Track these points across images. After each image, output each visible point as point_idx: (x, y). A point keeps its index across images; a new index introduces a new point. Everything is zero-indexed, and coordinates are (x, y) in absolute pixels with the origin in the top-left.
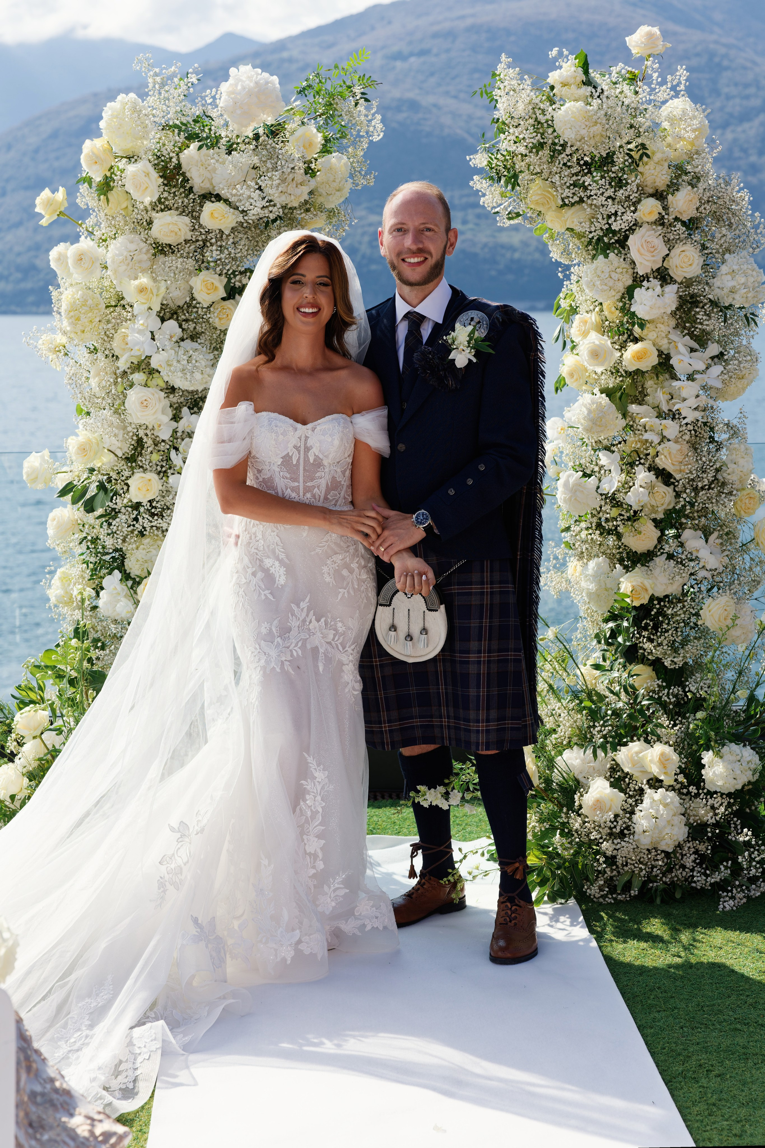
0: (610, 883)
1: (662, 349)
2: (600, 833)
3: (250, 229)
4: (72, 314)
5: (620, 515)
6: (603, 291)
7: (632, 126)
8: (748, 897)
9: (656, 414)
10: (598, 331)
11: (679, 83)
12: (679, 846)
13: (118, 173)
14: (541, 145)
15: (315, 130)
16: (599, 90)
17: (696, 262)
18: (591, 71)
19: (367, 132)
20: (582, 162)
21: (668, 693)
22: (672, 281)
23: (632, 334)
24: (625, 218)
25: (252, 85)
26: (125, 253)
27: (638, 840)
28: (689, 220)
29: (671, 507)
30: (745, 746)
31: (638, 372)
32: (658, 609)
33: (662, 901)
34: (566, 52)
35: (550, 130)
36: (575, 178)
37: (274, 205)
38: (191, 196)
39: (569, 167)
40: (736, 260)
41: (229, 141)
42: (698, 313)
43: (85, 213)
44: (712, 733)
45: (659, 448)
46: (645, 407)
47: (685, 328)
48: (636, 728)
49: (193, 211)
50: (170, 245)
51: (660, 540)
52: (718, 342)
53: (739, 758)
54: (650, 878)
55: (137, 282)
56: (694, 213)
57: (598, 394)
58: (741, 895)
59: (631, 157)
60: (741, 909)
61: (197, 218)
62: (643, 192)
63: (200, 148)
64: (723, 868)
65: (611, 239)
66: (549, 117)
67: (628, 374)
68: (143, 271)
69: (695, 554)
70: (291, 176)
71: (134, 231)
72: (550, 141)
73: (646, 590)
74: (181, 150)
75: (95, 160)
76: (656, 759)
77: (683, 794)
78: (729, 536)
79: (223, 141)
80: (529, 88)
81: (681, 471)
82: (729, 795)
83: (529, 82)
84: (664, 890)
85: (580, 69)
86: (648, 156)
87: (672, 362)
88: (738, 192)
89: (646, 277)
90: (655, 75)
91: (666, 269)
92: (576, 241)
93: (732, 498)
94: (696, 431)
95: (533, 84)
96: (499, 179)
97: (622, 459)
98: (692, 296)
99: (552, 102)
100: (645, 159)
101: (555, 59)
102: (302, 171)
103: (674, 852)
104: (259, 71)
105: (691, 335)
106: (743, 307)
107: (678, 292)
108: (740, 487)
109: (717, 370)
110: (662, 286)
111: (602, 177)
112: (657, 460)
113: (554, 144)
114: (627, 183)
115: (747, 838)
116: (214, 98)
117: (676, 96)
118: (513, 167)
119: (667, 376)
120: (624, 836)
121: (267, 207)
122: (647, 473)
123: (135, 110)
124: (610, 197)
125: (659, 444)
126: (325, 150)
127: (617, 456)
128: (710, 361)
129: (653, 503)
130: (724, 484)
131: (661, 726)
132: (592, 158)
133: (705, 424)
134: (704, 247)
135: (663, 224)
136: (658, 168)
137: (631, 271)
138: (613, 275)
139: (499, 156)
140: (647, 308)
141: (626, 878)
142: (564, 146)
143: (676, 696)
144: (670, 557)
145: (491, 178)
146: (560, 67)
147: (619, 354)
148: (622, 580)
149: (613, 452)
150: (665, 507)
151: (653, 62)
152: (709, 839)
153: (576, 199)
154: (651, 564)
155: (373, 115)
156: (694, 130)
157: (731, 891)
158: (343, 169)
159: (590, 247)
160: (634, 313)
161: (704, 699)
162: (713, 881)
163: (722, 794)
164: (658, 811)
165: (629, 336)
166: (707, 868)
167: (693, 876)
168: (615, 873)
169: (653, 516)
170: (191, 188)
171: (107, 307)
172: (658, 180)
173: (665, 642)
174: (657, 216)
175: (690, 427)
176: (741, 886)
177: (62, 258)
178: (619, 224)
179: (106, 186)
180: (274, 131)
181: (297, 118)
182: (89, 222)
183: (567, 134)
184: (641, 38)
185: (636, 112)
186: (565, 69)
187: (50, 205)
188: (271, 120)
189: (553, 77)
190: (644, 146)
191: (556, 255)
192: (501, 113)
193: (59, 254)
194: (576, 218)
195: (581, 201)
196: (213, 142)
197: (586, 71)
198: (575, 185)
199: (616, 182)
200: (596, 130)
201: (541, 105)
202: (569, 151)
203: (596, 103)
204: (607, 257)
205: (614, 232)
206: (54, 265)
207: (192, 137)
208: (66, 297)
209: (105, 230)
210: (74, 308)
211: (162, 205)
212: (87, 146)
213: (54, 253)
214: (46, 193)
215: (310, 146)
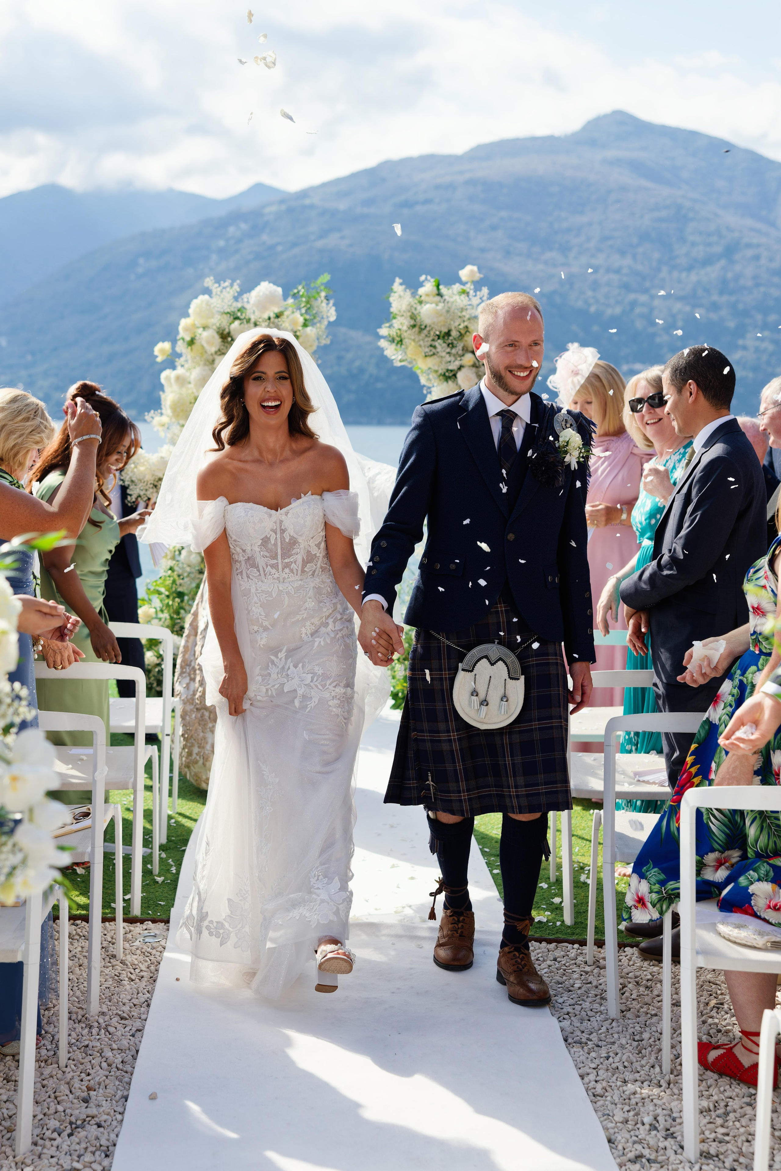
4: (173, 407)
7: (461, 317)
11: (483, 296)
13: (198, 336)
14: (414, 326)
15: (300, 315)
16: (444, 298)
18: (441, 287)
19: (327, 316)
20: (435, 335)
24: (456, 363)
25: (267, 292)
26: (200, 376)
34: (429, 277)
35: (419, 318)
36: (431, 342)
39: (428, 337)
43: (180, 356)
59: (460, 332)
62: (465, 350)
63: (241, 324)
65: (449, 374)
66: (417, 311)
71: (205, 365)
72: (419, 324)
74: (230, 324)
75: (186, 329)
79: (252, 321)
80: (409, 296)
83: (409, 293)
85: (435, 288)
90: (472, 292)
92: (434, 374)
95: (411, 294)
96: (394, 342)
99: (420, 304)
100: (468, 333)
101: (423, 282)
104: (271, 285)
111: (445, 342)
113: (421, 325)
114: (457, 346)
116: (248, 299)
118: (401, 336)
123: (208, 304)
124: (448, 353)
126: (305, 325)
132: (440, 332)
135: (477, 367)
139: (394, 330)
142: (426, 327)
145: (390, 341)
146: (425, 286)
151: (472, 284)
153: (431, 353)
155: (330, 307)
158: (313, 335)
159: (440, 378)
174: (471, 362)
177: (168, 378)
178: (453, 366)
179: (191, 342)
180: (278, 316)
181: (290, 309)
182: (182, 359)
183: (427, 321)
184: (467, 272)
185: (462, 310)
186: (428, 287)
187: (162, 351)
188: (277, 310)
189: (421, 291)
190: (467, 327)
191: (423, 381)
192: (394, 309)
193: (166, 375)
194: (431, 362)
195: (434, 354)
196: (248, 321)
197: (438, 289)
198: (431, 346)
199: (451, 345)
200: (442, 318)
201: (415, 306)
202: (428, 329)
203: (441, 305)
204: (447, 382)
205: (451, 371)
206: (163, 381)
207: (237, 319)
208: (168, 396)
209: (190, 364)
210: (174, 403)
211: (220, 352)
212: (183, 321)
213: (163, 375)
214: (160, 345)
215: (296, 323)
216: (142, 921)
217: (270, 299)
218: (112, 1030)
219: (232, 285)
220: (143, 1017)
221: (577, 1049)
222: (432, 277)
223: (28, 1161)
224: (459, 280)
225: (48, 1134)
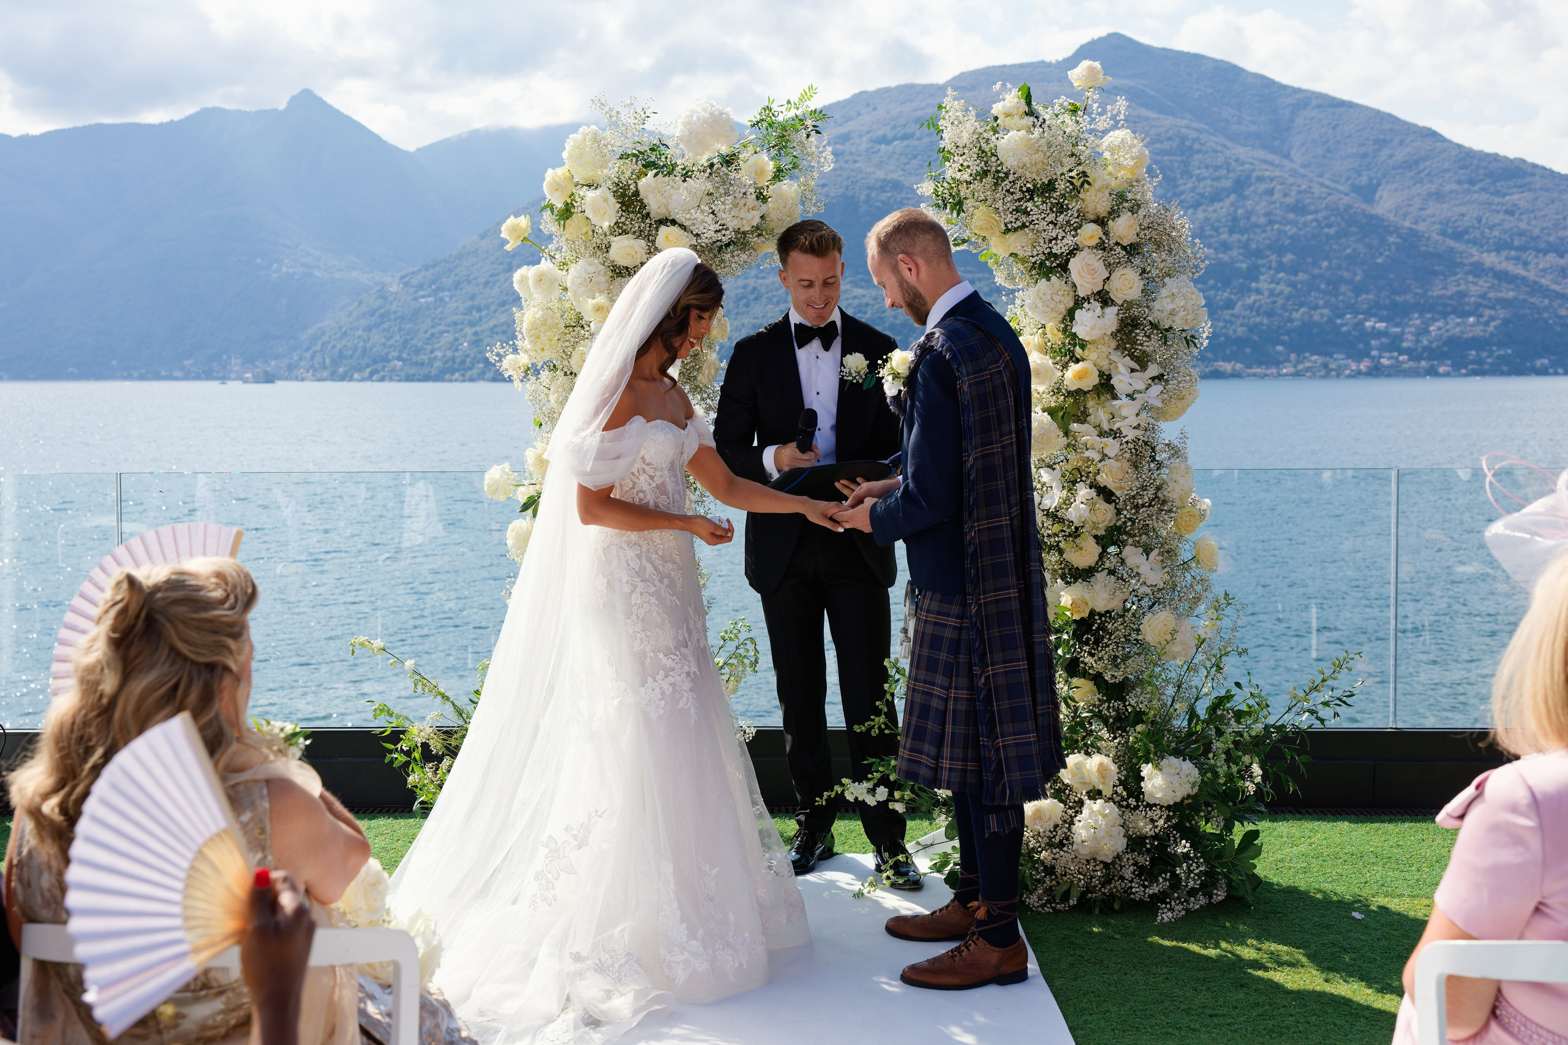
0: (1049, 891)
1: (1103, 369)
2: (1038, 842)
3: (703, 252)
4: (532, 332)
5: (1062, 531)
6: (1044, 312)
7: (1073, 155)
8: (1187, 910)
9: (1096, 433)
10: (1042, 352)
11: (1119, 113)
12: (1118, 857)
13: (579, 200)
14: (985, 173)
15: (767, 159)
16: (1041, 120)
17: (1136, 285)
18: (1034, 103)
19: (819, 162)
20: (1024, 189)
21: (1109, 707)
22: (1113, 303)
23: (1074, 355)
24: (1065, 241)
25: (707, 115)
26: (584, 275)
27: (1077, 850)
28: (1131, 245)
29: (1112, 524)
30: (1184, 760)
31: (1079, 391)
32: (1099, 625)
33: (1101, 912)
34: (1009, 86)
35: (994, 159)
36: (1017, 204)
37: (727, 229)
38: (648, 221)
39: (1012, 193)
40: (1175, 284)
41: (684, 169)
42: (1137, 334)
43: (550, 238)
44: (1152, 745)
45: (1100, 465)
46: (1086, 425)
47: (1125, 349)
48: (1077, 741)
49: (649, 235)
50: (627, 268)
51: (1101, 556)
52: (1160, 364)
53: (1178, 771)
54: (1089, 889)
55: (594, 301)
56: (1132, 239)
57: (1040, 412)
58: (1180, 907)
59: (1072, 184)
60: (1178, 920)
61: (654, 242)
62: (1083, 218)
63: (656, 175)
64: (1161, 880)
65: (1052, 263)
66: (992, 145)
67: (1070, 393)
68: (601, 292)
69: (1135, 570)
70: (743, 201)
71: (593, 254)
72: (994, 169)
73: (1087, 604)
74: (639, 178)
75: (557, 187)
76: (1095, 769)
77: (1123, 806)
78: (1169, 553)
79: (678, 169)
80: (974, 119)
81: (1121, 488)
82: (1169, 808)
83: (973, 113)
84: (1103, 900)
85: (1023, 101)
86: (1089, 184)
87: (1112, 382)
88: (1178, 219)
89: (1087, 299)
90: (1095, 106)
91: (1108, 293)
92: (1020, 266)
93: (1172, 515)
94: (1136, 450)
95: (978, 116)
96: (945, 206)
97: (1063, 476)
98: (1133, 320)
99: (995, 132)
100: (1086, 186)
101: (999, 93)
102: (754, 196)
103: (1113, 863)
105: (1132, 356)
106: (1183, 330)
107: (1117, 315)
108: (1180, 505)
109: (1157, 389)
110: (1102, 308)
111: (1044, 202)
112: (1098, 478)
113: (998, 172)
114: (1068, 209)
115: (1185, 850)
117: (1115, 127)
118: (958, 195)
119: (1108, 396)
120: (1064, 845)
121: (719, 231)
122: (1088, 490)
123: (596, 140)
124: (1051, 222)
125: (1100, 461)
126: (777, 178)
127: (1058, 473)
128: (1150, 382)
129: (1095, 519)
130: (1164, 502)
131: (1101, 739)
132: (1034, 185)
133: (1146, 443)
134: (1144, 271)
135: (1104, 249)
136: (1100, 195)
137: (1072, 294)
138: (1057, 298)
139: (945, 184)
140: (1088, 329)
141: (1065, 888)
142: (1007, 174)
143: (1117, 710)
144: (1112, 572)
145: (938, 206)
146: (1004, 100)
147: (1060, 374)
148: (1062, 593)
149: (1054, 469)
150: (1106, 523)
151: (1094, 93)
152: (1148, 851)
153: (1019, 224)
154: (1092, 579)
155: (824, 146)
156: (1133, 158)
157: (1170, 903)
158: (794, 195)
159: (1034, 272)
160: (1074, 335)
161: (1144, 713)
162: (1151, 892)
163: (1162, 807)
164: (1096, 821)
165: (1071, 358)
166: (1146, 880)
167: (1131, 887)
168: (1054, 882)
169: (1094, 532)
170: (648, 214)
171: (566, 327)
172: (1099, 207)
173: (1106, 657)
174: (1098, 241)
175: (1131, 446)
176: (1179, 898)
177: (524, 280)
178: (1061, 247)
179: (567, 213)
180: (729, 160)
181: (751, 149)
182: (552, 247)
183: (1010, 162)
184: (1080, 75)
185: (1077, 141)
186: (1011, 101)
187: (514, 229)
188: (725, 150)
189: (997, 109)
190: (1084, 174)
191: (1000, 279)
192: (947, 143)
193: (523, 277)
194: (1019, 243)
195: (1024, 226)
196: (669, 170)
197: (1029, 103)
198: (1017, 210)
199: (1056, 208)
200: (1039, 156)
201: (985, 135)
202: (1011, 178)
203: (1037, 131)
204: (1049, 279)
205: (1056, 256)
206: (516, 286)
207: (649, 165)
208: (527, 317)
209: (566, 254)
210: (534, 327)
211: (620, 229)
212: (550, 174)
213: (517, 276)
214: (511, 221)
215: (761, 172)
217: (713, 126)
222: (1014, 86)
224: (1069, 88)
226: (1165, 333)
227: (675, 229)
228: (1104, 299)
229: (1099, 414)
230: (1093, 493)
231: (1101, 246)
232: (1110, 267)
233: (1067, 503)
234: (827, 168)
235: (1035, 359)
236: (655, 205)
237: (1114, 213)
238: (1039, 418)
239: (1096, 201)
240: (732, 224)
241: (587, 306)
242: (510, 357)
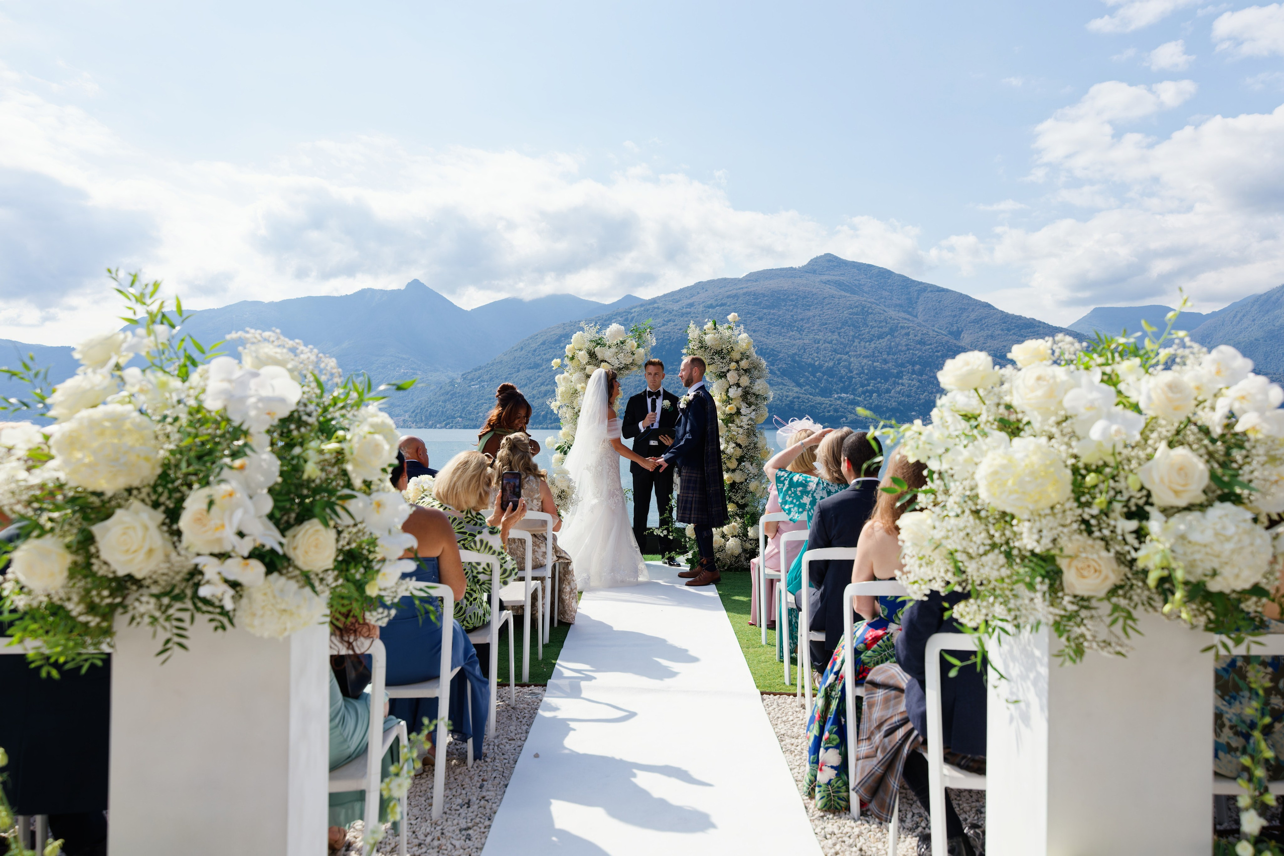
1: (738, 407)
4: (561, 395)
6: (720, 390)
7: (729, 342)
9: (736, 426)
11: (741, 329)
12: (740, 554)
13: (576, 354)
14: (702, 346)
15: (635, 342)
16: (719, 331)
17: (748, 381)
18: (717, 325)
19: (650, 342)
20: (713, 351)
21: (740, 511)
22: (741, 387)
23: (729, 403)
25: (616, 329)
26: (577, 377)
27: (727, 552)
28: (747, 369)
29: (741, 455)
31: (731, 414)
32: (738, 486)
34: (710, 320)
35: (704, 342)
36: (711, 356)
37: (622, 363)
38: (597, 360)
39: (710, 353)
40: (760, 381)
41: (609, 345)
42: (748, 396)
43: (566, 366)
44: (750, 521)
46: (733, 424)
47: (744, 401)
51: (738, 465)
52: (754, 405)
54: (731, 565)
56: (747, 367)
59: (728, 350)
62: (731, 360)
63: (600, 347)
65: (722, 374)
66: (703, 339)
67: (729, 414)
69: (748, 470)
70: (627, 355)
72: (704, 345)
73: (734, 479)
74: (595, 348)
75: (570, 351)
76: (734, 528)
77: (742, 540)
79: (607, 345)
81: (744, 444)
83: (698, 329)
84: (735, 568)
85: (713, 326)
86: (733, 350)
87: (741, 411)
88: (761, 361)
89: (732, 386)
90: (734, 327)
91: (739, 383)
92: (714, 376)
93: (760, 452)
94: (748, 432)
98: (747, 392)
99: (704, 335)
101: (707, 322)
102: (631, 353)
103: (738, 556)
104: (618, 325)
105: (747, 403)
106: (763, 397)
107: (742, 390)
108: (762, 449)
109: (754, 413)
110: (737, 388)
111: (720, 356)
112: (736, 440)
114: (727, 358)
116: (605, 333)
117: (742, 333)
119: (740, 415)
120: (724, 552)
121: (619, 364)
123: (582, 336)
124: (721, 362)
125: (737, 435)
126: (638, 348)
128: (752, 411)
129: (736, 454)
130: (757, 448)
132: (717, 350)
133: (751, 430)
134: (751, 377)
135: (738, 370)
136: (737, 353)
137: (728, 384)
138: (724, 385)
140: (733, 395)
142: (708, 347)
143: (742, 512)
144: (741, 470)
147: (726, 409)
150: (739, 455)
151: (735, 324)
154: (735, 472)
156: (748, 343)
158: (643, 353)
159: (717, 377)
160: (728, 397)
163: (754, 540)
164: (733, 543)
169: (736, 458)
171: (571, 394)
172: (736, 357)
173: (740, 496)
175: (746, 431)
177: (559, 379)
178: (725, 370)
179: (572, 358)
180: (622, 343)
181: (629, 339)
182: (568, 369)
183: (709, 344)
184: (730, 317)
185: (730, 337)
186: (710, 324)
187: (556, 363)
188: (621, 339)
189: (705, 327)
190: (732, 347)
192: (690, 337)
193: (558, 377)
196: (604, 345)
197: (715, 326)
199: (723, 358)
200: (717, 343)
201: (701, 336)
202: (710, 348)
203: (717, 335)
204: (721, 379)
205: (723, 372)
206: (556, 381)
207: (598, 344)
208: (560, 390)
209: (572, 370)
210: (562, 393)
211: (589, 363)
212: (568, 346)
213: (556, 378)
214: (555, 360)
215: (633, 346)
216: (529, 686)
217: (618, 332)
218: (502, 746)
219: (595, 325)
220: (523, 739)
221: (788, 754)
223: (439, 822)
224: (728, 321)
225: (454, 807)
226: (757, 396)
227: (605, 364)
228: (738, 385)
229: (737, 421)
230: (734, 445)
231: (736, 369)
232: (740, 376)
233: (727, 448)
234: (654, 345)
235: (717, 403)
236: (600, 356)
237: (742, 359)
238: (720, 422)
239: (736, 355)
240: (624, 362)
241: (579, 387)
242: (554, 403)
